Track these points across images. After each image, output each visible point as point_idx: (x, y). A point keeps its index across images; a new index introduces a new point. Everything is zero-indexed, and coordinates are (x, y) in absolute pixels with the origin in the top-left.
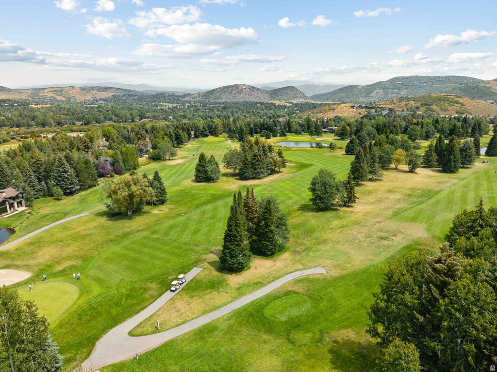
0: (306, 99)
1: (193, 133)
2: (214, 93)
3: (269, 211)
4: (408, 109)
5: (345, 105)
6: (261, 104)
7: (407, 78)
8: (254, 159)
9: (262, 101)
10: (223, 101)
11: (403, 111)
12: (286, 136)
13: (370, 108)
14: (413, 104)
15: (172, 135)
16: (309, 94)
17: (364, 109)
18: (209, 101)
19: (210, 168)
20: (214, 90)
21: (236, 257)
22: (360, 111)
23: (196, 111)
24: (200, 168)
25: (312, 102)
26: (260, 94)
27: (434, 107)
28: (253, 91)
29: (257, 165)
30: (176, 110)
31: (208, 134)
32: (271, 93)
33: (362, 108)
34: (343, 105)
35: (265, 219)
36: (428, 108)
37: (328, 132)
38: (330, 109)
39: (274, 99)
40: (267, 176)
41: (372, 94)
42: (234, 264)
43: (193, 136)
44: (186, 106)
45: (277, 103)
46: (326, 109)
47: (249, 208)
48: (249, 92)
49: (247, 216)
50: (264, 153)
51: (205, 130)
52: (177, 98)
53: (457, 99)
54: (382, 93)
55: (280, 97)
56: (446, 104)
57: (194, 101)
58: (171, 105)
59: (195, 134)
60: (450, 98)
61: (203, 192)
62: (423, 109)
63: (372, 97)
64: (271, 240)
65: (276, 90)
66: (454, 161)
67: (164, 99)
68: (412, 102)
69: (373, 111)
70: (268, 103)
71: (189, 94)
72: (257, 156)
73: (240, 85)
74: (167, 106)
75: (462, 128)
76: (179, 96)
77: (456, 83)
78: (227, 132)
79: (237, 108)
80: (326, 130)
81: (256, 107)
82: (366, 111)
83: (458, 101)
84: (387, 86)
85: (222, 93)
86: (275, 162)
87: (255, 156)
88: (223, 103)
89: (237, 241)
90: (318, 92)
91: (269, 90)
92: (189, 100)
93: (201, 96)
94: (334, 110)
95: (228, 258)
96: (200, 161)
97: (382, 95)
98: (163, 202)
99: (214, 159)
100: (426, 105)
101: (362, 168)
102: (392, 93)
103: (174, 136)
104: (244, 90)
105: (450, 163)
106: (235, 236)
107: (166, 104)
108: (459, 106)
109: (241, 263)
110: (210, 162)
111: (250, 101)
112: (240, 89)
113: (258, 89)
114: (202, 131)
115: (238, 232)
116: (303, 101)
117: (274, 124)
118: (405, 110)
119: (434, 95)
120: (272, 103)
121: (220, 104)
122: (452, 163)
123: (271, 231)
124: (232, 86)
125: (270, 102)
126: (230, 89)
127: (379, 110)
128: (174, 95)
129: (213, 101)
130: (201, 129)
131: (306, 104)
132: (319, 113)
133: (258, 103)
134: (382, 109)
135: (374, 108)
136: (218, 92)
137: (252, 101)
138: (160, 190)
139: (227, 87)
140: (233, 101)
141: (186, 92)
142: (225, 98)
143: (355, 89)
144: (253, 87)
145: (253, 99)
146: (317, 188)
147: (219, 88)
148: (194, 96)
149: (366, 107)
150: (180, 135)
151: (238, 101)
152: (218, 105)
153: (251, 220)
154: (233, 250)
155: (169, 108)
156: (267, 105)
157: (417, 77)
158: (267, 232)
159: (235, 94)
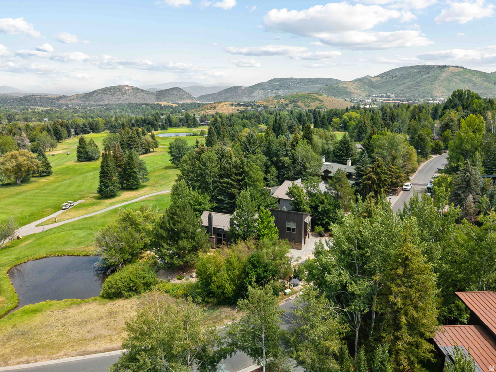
0: (193, 100)
1: (72, 130)
2: (95, 95)
3: (131, 158)
4: (279, 105)
5: (225, 103)
6: (146, 104)
7: (284, 80)
8: (129, 140)
9: (148, 102)
10: (105, 103)
11: (275, 107)
12: (166, 129)
13: (247, 106)
14: (284, 102)
15: (50, 130)
16: (196, 95)
17: (242, 106)
18: (89, 104)
19: (89, 149)
20: (94, 92)
21: (108, 187)
22: (238, 108)
23: (75, 113)
24: (81, 150)
25: (198, 102)
26: (145, 95)
27: (300, 104)
28: (138, 93)
29: (133, 145)
30: (51, 112)
31: (89, 131)
32: (157, 94)
33: (241, 105)
34: (223, 104)
35: (129, 164)
36: (295, 104)
37: (205, 125)
38: (211, 107)
39: (161, 100)
40: (142, 154)
41: (254, 95)
42: (108, 191)
43: (73, 133)
44: (63, 109)
45: (163, 103)
46: (209, 107)
47: (117, 158)
48: (133, 94)
49: (116, 163)
50: (138, 135)
51: (86, 127)
52: (51, 100)
53: (317, 96)
54: (263, 93)
55: (166, 99)
56: (309, 101)
57: (72, 104)
58: (45, 108)
59: (75, 131)
60: (312, 96)
61: (85, 167)
62: (291, 106)
63: (254, 97)
64: (135, 179)
65: (162, 91)
67: (34, 102)
68: (283, 100)
69: (250, 108)
70: (154, 104)
71: (64, 97)
72: (132, 138)
73: (123, 86)
74: (40, 109)
75: (306, 116)
76: (54, 99)
77: (323, 84)
78: (109, 129)
79: (121, 109)
80: (203, 123)
81: (141, 107)
82: (244, 108)
83: (317, 98)
85: (103, 95)
86: (148, 143)
87: (130, 138)
88: (106, 105)
89: (109, 177)
90: (204, 94)
91: (154, 91)
92: (65, 103)
93: (79, 98)
94: (215, 108)
95: (103, 188)
96: (80, 144)
97: (262, 95)
98: (49, 174)
99: (93, 141)
100: (294, 102)
101: (213, 140)
102: (271, 93)
103: (52, 130)
104: (128, 92)
106: (107, 173)
107: (38, 107)
108: (319, 102)
109: (112, 190)
110: (90, 144)
111: (135, 102)
112: (123, 90)
113: (143, 91)
114: (82, 128)
115: (109, 171)
116: (189, 101)
117: (155, 119)
118: (277, 107)
119: (300, 94)
120: (158, 104)
121: (102, 105)
123: (134, 172)
124: (115, 88)
125: (156, 103)
126: (112, 90)
127: (255, 107)
128: (47, 98)
129: (94, 103)
130: (81, 126)
131: (192, 104)
132: (201, 111)
133: (143, 104)
134: (258, 106)
135: (251, 105)
136: (99, 93)
137: (137, 102)
138: (45, 164)
139: (109, 89)
140: (117, 103)
141: (62, 95)
142: (107, 100)
143: (239, 89)
144: (137, 88)
145: (138, 101)
146: (173, 150)
147: (100, 90)
148: (71, 98)
149: (244, 105)
150: (59, 131)
151: (122, 103)
152: (100, 107)
153: (119, 166)
154: (107, 183)
155: (42, 111)
156: (153, 106)
157: (291, 78)
158: (131, 172)
159: (118, 96)
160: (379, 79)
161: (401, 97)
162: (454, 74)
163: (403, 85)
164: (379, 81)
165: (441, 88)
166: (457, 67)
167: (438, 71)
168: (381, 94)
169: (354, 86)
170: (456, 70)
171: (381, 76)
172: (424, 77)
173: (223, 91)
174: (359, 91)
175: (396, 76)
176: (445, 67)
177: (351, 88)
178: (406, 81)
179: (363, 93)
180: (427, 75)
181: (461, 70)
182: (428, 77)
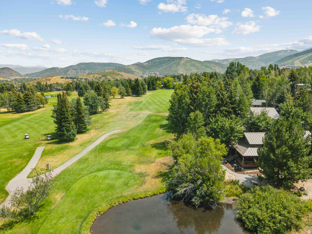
5: (57, 77)
7: (88, 64)
8: (26, 97)
13: (73, 79)
17: (70, 79)
21: (70, 131)
22: (67, 80)
29: (30, 101)
34: (55, 77)
36: (106, 78)
41: (68, 73)
54: (75, 72)
60: (115, 72)
63: (69, 74)
66: (140, 90)
68: (97, 75)
69: (76, 80)
82: (72, 80)
84: (77, 68)
89: (69, 121)
94: (50, 80)
100: (104, 76)
102: (81, 72)
105: (139, 91)
106: (68, 118)
119: (107, 71)
122: (140, 91)
127: (79, 79)
131: (24, 79)
134: (81, 79)
135: (76, 78)
143: (56, 70)
149: (71, 78)
154: (68, 127)
160: (147, 64)
161: (162, 74)
162: (187, 62)
163: (162, 68)
164: (147, 65)
165: (182, 69)
166: (187, 58)
167: (179, 60)
168: (151, 72)
169: (134, 67)
170: (187, 59)
171: (148, 62)
172: (172, 63)
173: (44, 70)
174: (138, 71)
175: (157, 62)
176: (182, 58)
177: (133, 69)
178: (163, 65)
179: (140, 72)
180: (174, 62)
181: (190, 59)
182: (175, 63)
